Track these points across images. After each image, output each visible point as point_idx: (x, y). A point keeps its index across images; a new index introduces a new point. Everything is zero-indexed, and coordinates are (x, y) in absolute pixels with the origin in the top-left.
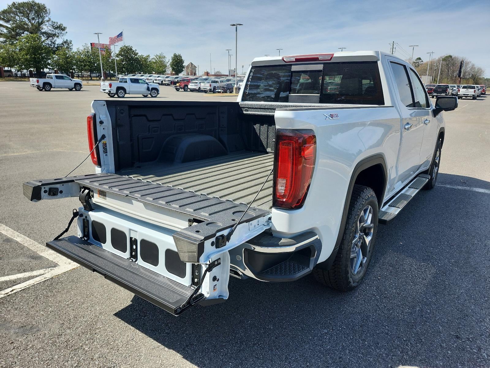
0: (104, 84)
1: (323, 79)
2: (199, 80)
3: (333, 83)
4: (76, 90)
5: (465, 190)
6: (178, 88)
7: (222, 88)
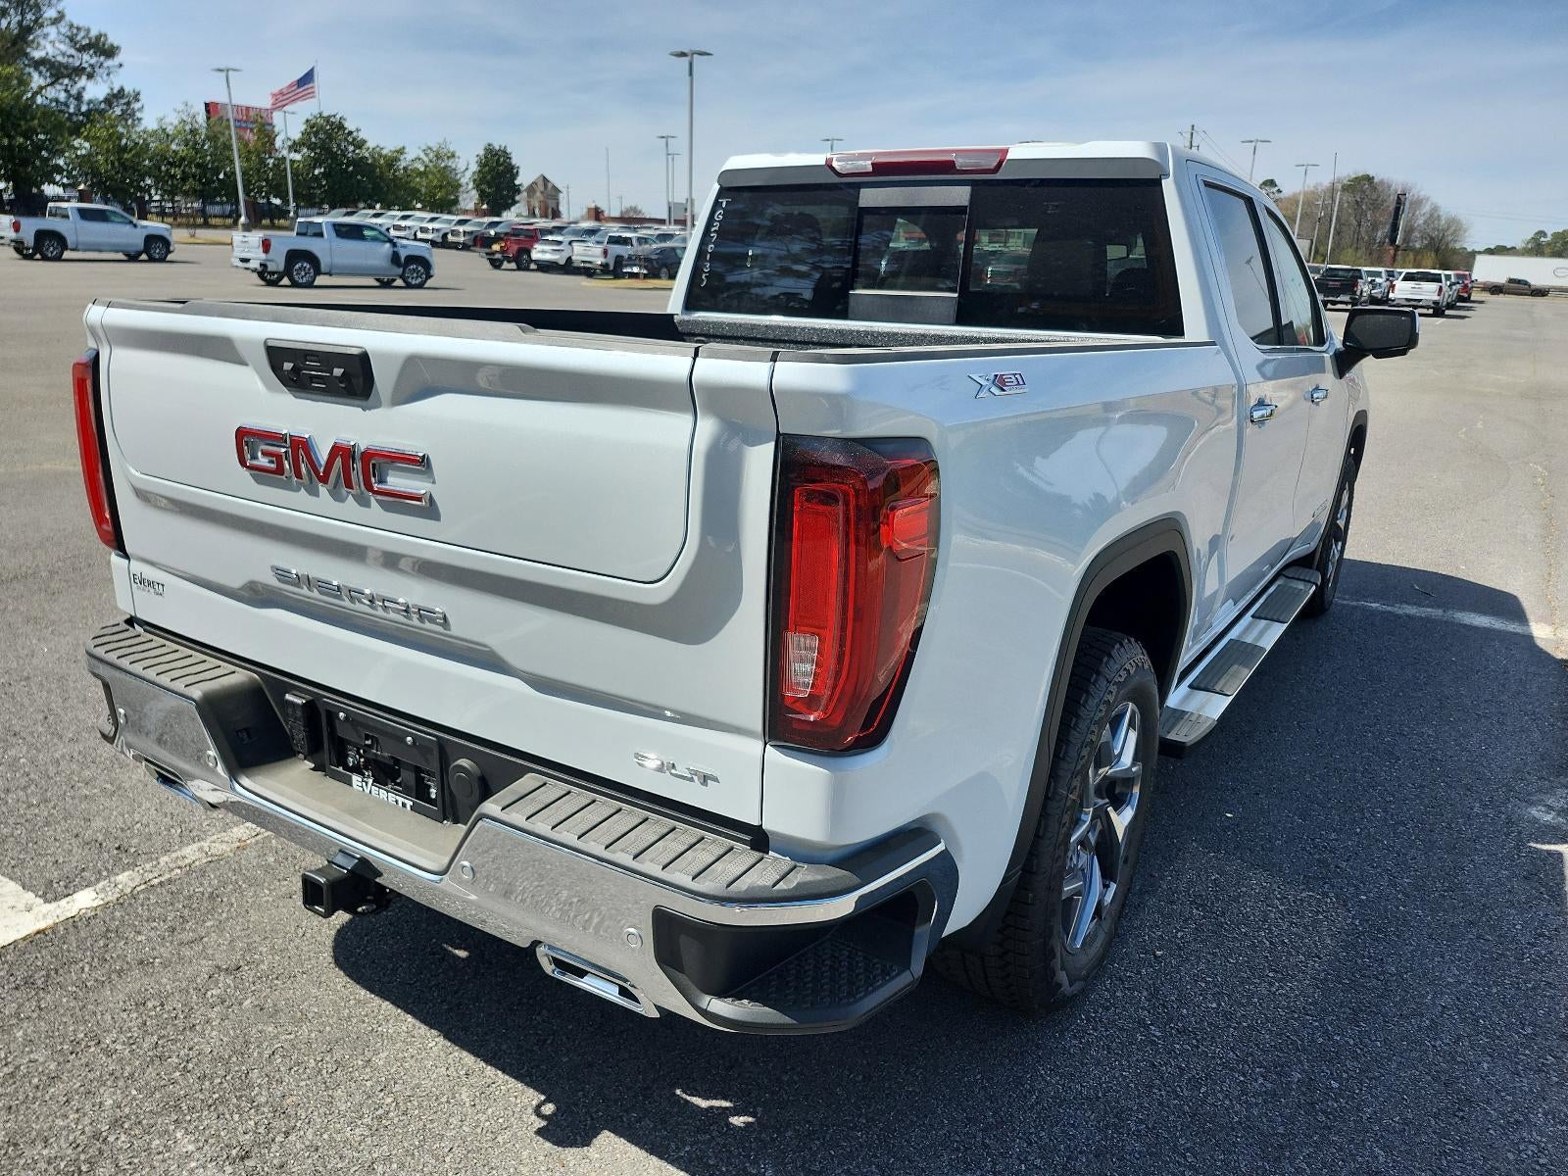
0: (246, 239)
1: (970, 242)
2: (569, 233)
3: (1002, 253)
4: (152, 260)
5: (1428, 620)
6: (498, 260)
7: (642, 263)
